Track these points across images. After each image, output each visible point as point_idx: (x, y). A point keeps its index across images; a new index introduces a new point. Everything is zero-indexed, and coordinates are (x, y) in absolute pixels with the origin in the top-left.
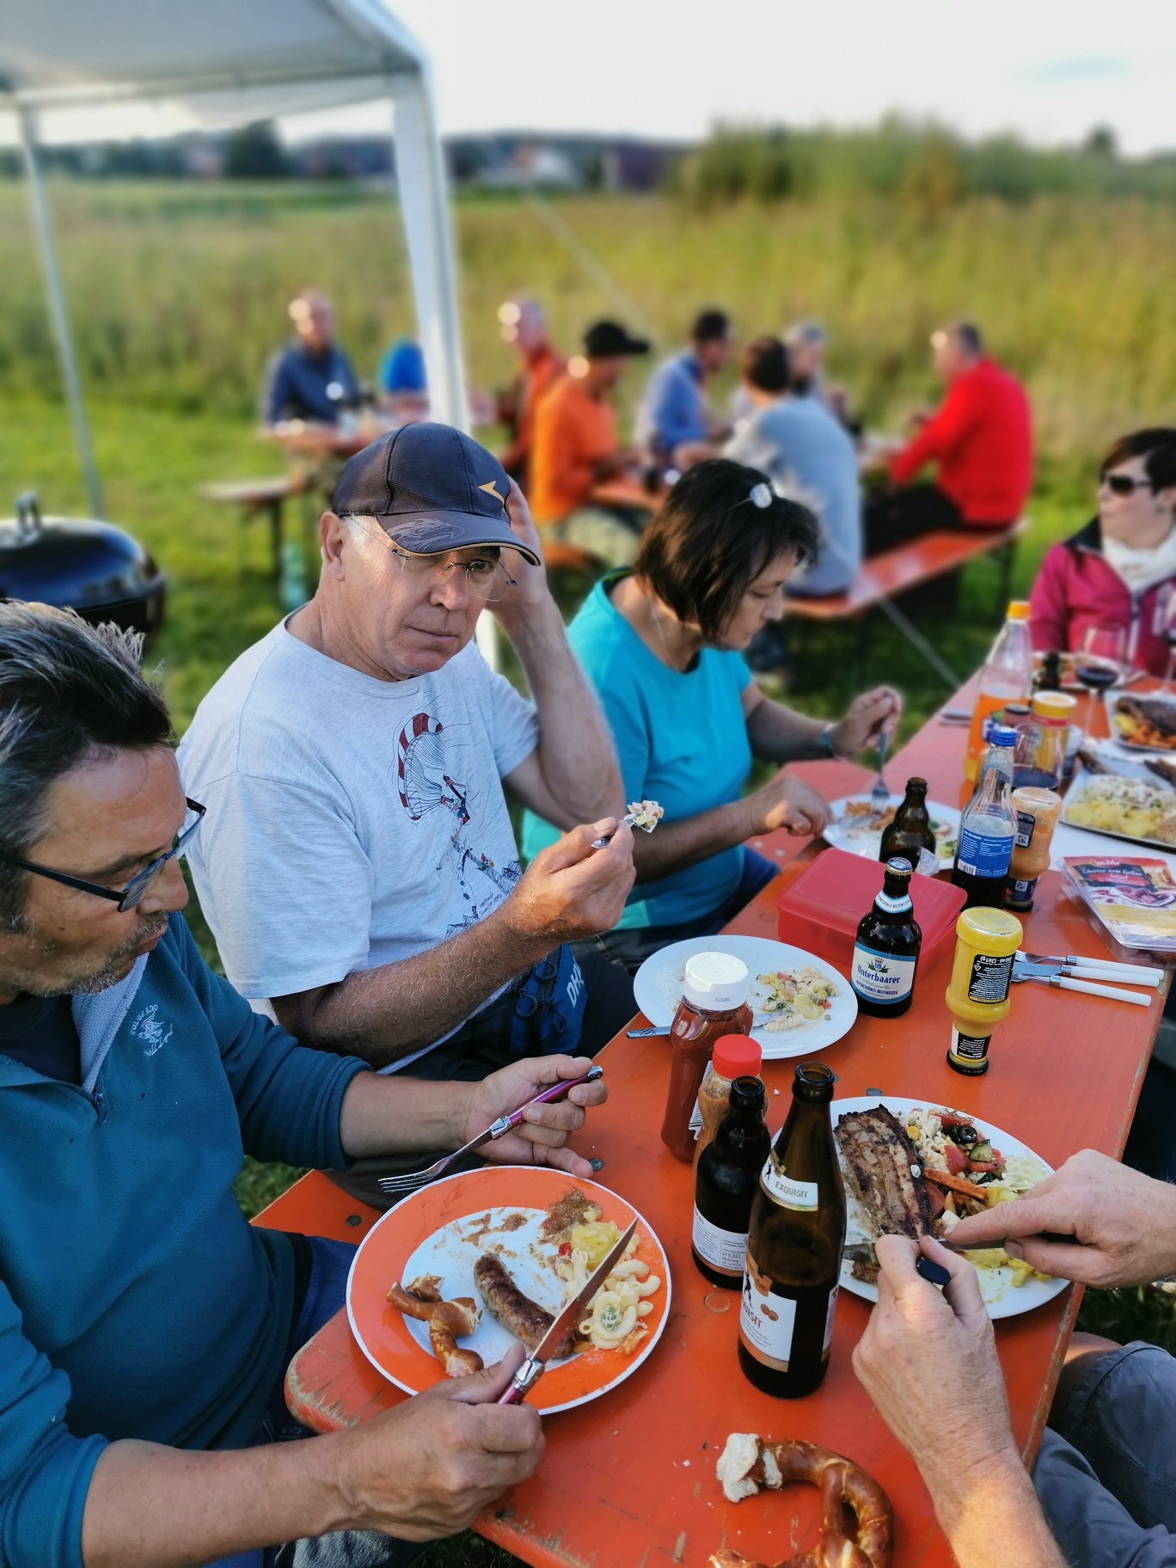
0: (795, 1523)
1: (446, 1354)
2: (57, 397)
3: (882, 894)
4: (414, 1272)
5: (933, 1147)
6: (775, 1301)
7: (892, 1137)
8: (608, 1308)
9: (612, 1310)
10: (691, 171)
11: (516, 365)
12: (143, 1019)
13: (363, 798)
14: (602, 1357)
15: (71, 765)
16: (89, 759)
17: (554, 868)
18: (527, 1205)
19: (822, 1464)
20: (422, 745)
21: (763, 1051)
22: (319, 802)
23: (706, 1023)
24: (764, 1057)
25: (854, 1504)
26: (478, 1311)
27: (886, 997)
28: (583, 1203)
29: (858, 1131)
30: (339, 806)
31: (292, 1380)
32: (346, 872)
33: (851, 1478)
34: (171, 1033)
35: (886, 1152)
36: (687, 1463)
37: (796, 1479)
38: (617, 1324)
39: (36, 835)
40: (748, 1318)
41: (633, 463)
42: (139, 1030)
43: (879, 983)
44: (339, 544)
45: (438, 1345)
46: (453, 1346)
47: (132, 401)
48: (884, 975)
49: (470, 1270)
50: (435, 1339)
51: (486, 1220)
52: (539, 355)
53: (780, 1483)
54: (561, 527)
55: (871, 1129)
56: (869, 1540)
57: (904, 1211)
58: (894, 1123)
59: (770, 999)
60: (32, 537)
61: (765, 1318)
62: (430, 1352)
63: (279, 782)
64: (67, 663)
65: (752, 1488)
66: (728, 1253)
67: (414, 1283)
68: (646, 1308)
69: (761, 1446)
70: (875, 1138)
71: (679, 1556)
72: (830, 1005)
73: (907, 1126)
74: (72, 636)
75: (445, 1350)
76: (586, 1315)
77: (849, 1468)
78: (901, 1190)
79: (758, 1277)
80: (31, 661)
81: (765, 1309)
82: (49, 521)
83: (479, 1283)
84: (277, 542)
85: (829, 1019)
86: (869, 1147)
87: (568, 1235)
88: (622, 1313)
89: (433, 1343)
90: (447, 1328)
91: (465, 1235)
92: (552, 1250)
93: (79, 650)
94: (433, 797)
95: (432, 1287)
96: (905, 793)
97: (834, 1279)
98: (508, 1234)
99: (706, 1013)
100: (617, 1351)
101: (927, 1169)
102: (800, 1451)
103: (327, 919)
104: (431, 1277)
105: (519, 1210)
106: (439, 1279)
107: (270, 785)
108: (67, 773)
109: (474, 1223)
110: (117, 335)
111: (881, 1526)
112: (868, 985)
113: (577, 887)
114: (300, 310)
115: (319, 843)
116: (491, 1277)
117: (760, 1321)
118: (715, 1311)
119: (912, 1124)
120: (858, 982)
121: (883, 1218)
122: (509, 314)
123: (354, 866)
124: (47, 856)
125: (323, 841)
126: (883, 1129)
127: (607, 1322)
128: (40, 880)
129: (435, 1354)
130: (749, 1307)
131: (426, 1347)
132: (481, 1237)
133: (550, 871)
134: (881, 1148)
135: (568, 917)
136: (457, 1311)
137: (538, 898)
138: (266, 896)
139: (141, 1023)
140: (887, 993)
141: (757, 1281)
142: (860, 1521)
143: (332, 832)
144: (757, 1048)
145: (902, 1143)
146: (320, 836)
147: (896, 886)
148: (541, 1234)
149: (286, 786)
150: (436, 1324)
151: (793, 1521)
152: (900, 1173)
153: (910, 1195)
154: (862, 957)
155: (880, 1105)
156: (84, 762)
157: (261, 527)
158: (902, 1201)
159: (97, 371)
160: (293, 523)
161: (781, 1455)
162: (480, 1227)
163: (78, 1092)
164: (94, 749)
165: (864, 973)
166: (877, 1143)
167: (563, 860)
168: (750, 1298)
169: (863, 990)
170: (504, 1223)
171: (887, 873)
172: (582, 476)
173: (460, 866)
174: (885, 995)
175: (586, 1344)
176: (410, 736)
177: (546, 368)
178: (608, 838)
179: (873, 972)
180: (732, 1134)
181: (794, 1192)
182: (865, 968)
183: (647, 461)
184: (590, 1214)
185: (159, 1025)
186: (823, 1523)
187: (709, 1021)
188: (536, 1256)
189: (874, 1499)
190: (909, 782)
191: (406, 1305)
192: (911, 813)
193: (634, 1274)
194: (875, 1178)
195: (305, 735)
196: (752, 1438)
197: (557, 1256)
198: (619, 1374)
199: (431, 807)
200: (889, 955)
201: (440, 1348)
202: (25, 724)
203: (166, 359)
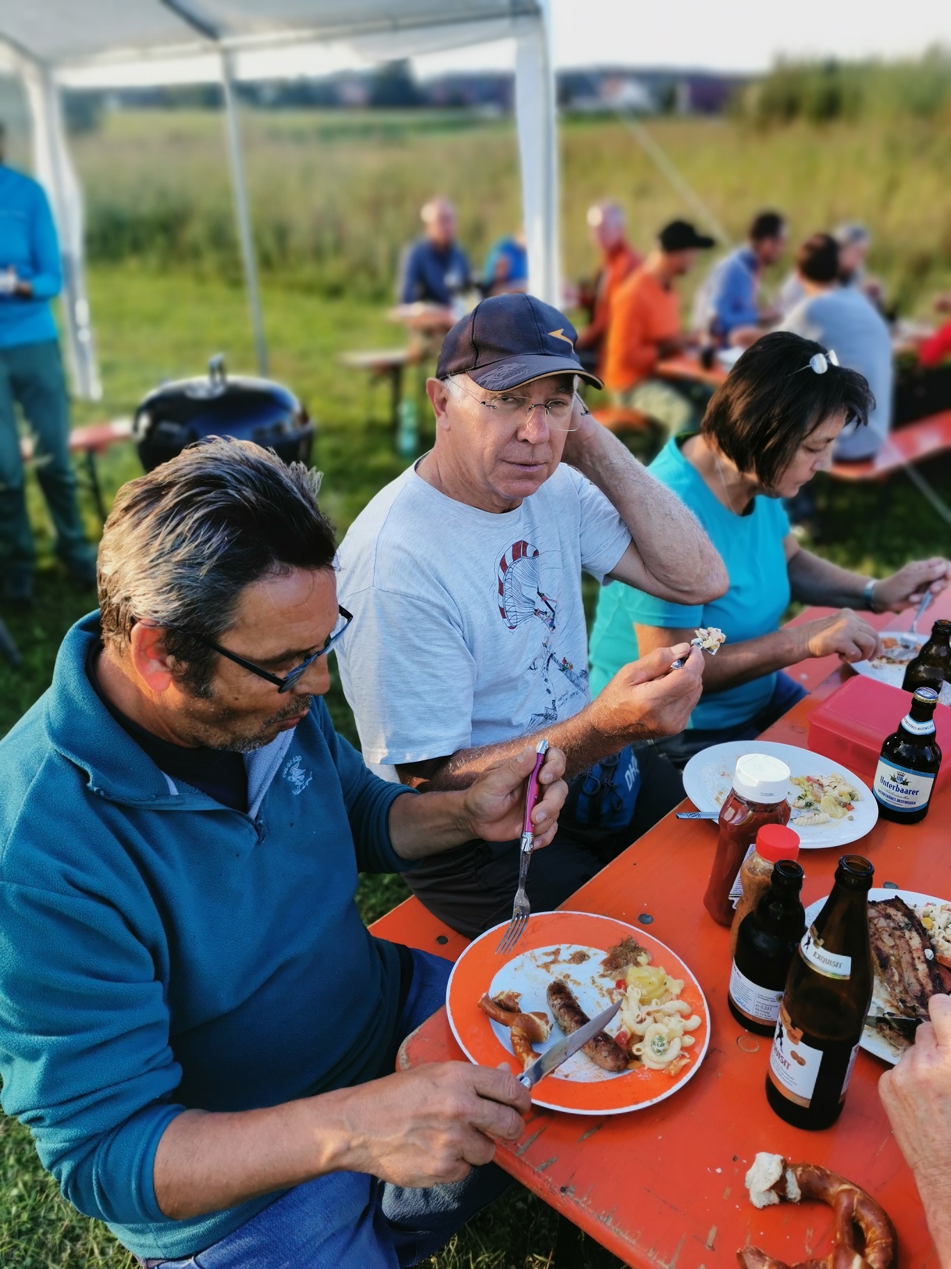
0: (810, 1233)
1: (524, 1055)
2: (236, 283)
3: (908, 718)
4: (499, 986)
5: (944, 937)
6: (804, 1050)
7: (907, 924)
8: (657, 1036)
9: (661, 1039)
10: (752, 98)
11: (597, 259)
12: (292, 766)
13: (470, 610)
14: (650, 1075)
15: (258, 576)
16: (272, 573)
17: (636, 681)
18: (591, 945)
19: (835, 1188)
20: (519, 568)
21: (801, 841)
22: (435, 613)
23: (750, 812)
24: (801, 846)
25: (863, 1226)
26: (550, 1024)
27: (904, 806)
28: (637, 949)
29: (876, 918)
30: (452, 616)
31: (403, 1059)
32: (456, 668)
33: (861, 1203)
34: (311, 779)
35: (902, 937)
36: (719, 1170)
37: (813, 1196)
38: (665, 1051)
39: (226, 626)
40: (778, 1061)
41: (693, 344)
42: (289, 774)
43: (899, 793)
44: (444, 402)
45: (518, 1047)
46: (529, 1050)
47: (291, 287)
48: (905, 787)
49: (544, 992)
50: (515, 1042)
51: (557, 953)
52: (617, 250)
53: (799, 1198)
54: (628, 395)
55: (888, 917)
56: (875, 1257)
57: (919, 988)
58: (909, 913)
59: (800, 798)
60: (220, 390)
61: (794, 1063)
62: (511, 1052)
63: (405, 596)
64: (265, 495)
65: (774, 1198)
66: (760, 1005)
67: (499, 995)
68: (689, 1041)
69: (785, 1165)
70: (892, 925)
71: (711, 1245)
72: (853, 808)
73: (922, 917)
74: (270, 474)
75: (523, 1052)
76: (638, 1040)
77: (860, 1195)
78: (916, 969)
79: (790, 1028)
80: (239, 491)
81: (794, 1055)
82: (233, 378)
83: (551, 1002)
84: (396, 400)
85: (852, 820)
86: (886, 931)
87: (624, 974)
88: (669, 1042)
89: (514, 1045)
90: (525, 1034)
91: (540, 963)
92: (609, 983)
93: (276, 486)
94: (528, 610)
95: (514, 1000)
96: (930, 633)
97: (857, 1039)
98: (574, 966)
99: (750, 804)
100: (664, 1072)
101: (938, 954)
102: (818, 1175)
103: (440, 705)
104: (513, 993)
105: (584, 949)
106: (518, 995)
107: (398, 598)
108: (255, 583)
109: (547, 954)
110: (282, 233)
111: (887, 1247)
112: (889, 794)
113: (656, 699)
114: (430, 213)
115: (435, 645)
116: (561, 998)
117: (789, 1065)
118: (746, 1050)
119: (926, 916)
120: (879, 791)
121: (901, 992)
122: (595, 216)
123: (464, 663)
124: (232, 643)
125: (438, 643)
126: (899, 917)
127: (656, 1048)
128: (225, 660)
129: (515, 1054)
130: (780, 1051)
131: (507, 1046)
132: (552, 966)
133: (632, 683)
134: (898, 933)
135: (645, 722)
136: (533, 1022)
137: (621, 704)
138: (393, 685)
139: (289, 769)
140: (906, 802)
141: (789, 1031)
142: (868, 1240)
143: (446, 636)
144: (795, 838)
145: (917, 930)
146: (435, 639)
147: (922, 712)
148: (601, 969)
149: (410, 599)
150: (516, 1030)
151: (808, 1231)
152: (915, 955)
153: (925, 975)
154: (885, 770)
155: (896, 897)
156: (268, 575)
157: (384, 390)
158: (918, 980)
159: (266, 262)
160: (410, 386)
161: (801, 1175)
162: (551, 958)
163: (245, 818)
164: (276, 566)
165: (887, 784)
166: (894, 928)
167: (643, 675)
168: (781, 1044)
169: (884, 798)
170: (570, 957)
171: (915, 701)
172: (650, 353)
173: (545, 666)
174: (904, 804)
175: (636, 1064)
176: (509, 561)
177: (622, 262)
178: (683, 660)
179: (894, 784)
180: (771, 907)
181: (829, 962)
182: (888, 779)
183: (705, 341)
184: (643, 959)
185: (302, 771)
186: (836, 1237)
187: (753, 811)
188: (597, 986)
189: (881, 1223)
190: (936, 623)
191: (493, 1012)
192: (935, 650)
193: (679, 1011)
194: (893, 958)
195: (425, 559)
196: (778, 1158)
197: (614, 989)
198: (665, 1091)
199: (525, 619)
200: (911, 770)
201: (519, 1049)
202: (229, 542)
203: (318, 254)
